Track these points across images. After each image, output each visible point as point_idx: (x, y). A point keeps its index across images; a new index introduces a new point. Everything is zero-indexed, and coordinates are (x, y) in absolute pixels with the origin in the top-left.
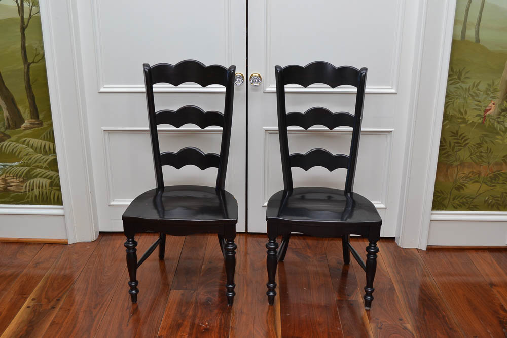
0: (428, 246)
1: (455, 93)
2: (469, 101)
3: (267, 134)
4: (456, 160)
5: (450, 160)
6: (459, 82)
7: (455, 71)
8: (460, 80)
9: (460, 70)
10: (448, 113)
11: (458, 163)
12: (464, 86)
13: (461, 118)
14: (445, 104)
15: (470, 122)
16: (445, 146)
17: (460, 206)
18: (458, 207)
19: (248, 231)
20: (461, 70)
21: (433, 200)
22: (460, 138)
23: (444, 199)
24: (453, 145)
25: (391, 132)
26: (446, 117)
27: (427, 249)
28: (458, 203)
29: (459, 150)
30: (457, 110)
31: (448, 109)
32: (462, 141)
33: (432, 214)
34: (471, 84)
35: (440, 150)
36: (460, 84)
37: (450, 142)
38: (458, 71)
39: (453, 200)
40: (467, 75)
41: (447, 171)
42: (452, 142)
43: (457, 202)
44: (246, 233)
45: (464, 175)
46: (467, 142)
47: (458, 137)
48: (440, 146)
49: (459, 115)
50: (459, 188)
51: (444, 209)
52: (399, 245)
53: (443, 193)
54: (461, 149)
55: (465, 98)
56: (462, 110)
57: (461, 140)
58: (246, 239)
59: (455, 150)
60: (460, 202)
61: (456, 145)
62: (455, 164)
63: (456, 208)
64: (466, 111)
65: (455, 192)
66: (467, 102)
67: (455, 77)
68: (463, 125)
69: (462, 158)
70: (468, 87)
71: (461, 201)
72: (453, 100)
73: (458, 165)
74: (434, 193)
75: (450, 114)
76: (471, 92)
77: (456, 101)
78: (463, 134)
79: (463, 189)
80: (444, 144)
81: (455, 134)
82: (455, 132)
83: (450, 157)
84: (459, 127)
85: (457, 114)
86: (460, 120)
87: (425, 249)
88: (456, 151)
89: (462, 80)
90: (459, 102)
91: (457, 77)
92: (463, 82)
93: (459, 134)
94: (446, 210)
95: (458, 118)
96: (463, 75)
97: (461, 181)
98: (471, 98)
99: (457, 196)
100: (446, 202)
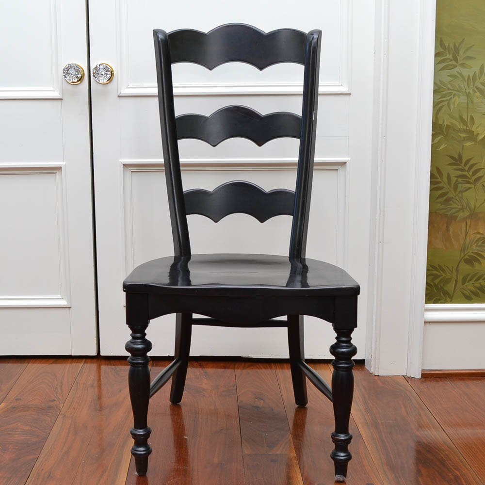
0: (423, 370)
1: (449, 85)
2: (476, 100)
3: (128, 173)
4: (462, 209)
5: (453, 208)
6: (455, 66)
7: (447, 45)
8: (457, 61)
9: (455, 45)
10: (441, 122)
11: (467, 214)
12: (466, 72)
13: (465, 131)
14: (434, 107)
15: (481, 137)
16: (440, 182)
17: (476, 294)
18: (473, 296)
19: (102, 354)
20: (457, 45)
21: (427, 283)
22: (466, 168)
23: (447, 281)
24: (454, 180)
25: (344, 163)
26: (437, 129)
27: (423, 375)
28: (473, 289)
29: (466, 191)
30: (457, 116)
31: (440, 115)
32: (471, 173)
33: (427, 310)
34: (477, 69)
35: (431, 190)
36: (457, 69)
37: (449, 175)
38: (452, 46)
39: (463, 284)
40: (469, 54)
41: (448, 229)
42: (452, 176)
43: (469, 286)
44: (98, 358)
45: (478, 236)
46: (478, 175)
47: (463, 165)
48: (431, 183)
49: (460, 126)
50: (471, 261)
51: (448, 299)
52: (372, 370)
53: (444, 271)
54: (470, 188)
55: (468, 95)
56: (465, 117)
57: (469, 171)
58: (99, 368)
59: (460, 188)
60: (475, 287)
61: (460, 180)
62: (461, 215)
63: (468, 299)
64: (472, 118)
65: (465, 268)
66: (472, 102)
67: (448, 56)
68: (468, 144)
69: (472, 204)
70: (471, 75)
71: (477, 284)
72: (448, 98)
73: (467, 217)
74: (428, 270)
75: (445, 123)
76: (478, 84)
77: (453, 100)
78: (471, 159)
79: (480, 263)
80: (439, 180)
81: (457, 160)
82: (457, 157)
83: (451, 202)
84: (463, 146)
85: (457, 124)
86: (463, 135)
87: (418, 376)
88: (461, 192)
89: (460, 62)
90: (459, 100)
91: (451, 57)
92: (463, 65)
93: (464, 160)
94: (451, 302)
95: (460, 131)
96: (461, 52)
97: (474, 247)
98: (478, 94)
99: (468, 275)
100: (450, 287)
